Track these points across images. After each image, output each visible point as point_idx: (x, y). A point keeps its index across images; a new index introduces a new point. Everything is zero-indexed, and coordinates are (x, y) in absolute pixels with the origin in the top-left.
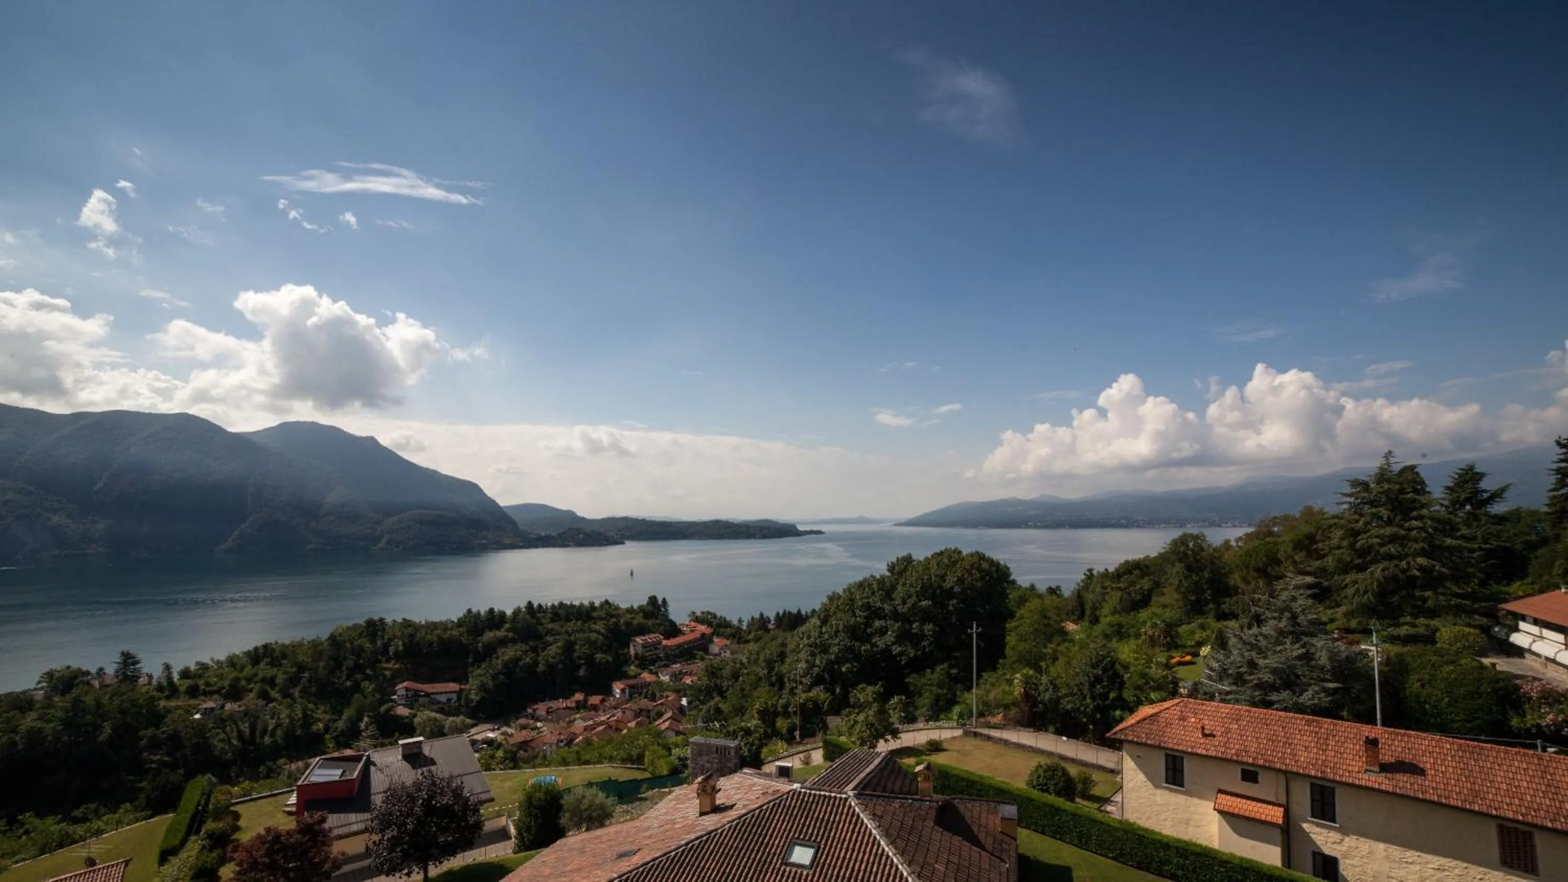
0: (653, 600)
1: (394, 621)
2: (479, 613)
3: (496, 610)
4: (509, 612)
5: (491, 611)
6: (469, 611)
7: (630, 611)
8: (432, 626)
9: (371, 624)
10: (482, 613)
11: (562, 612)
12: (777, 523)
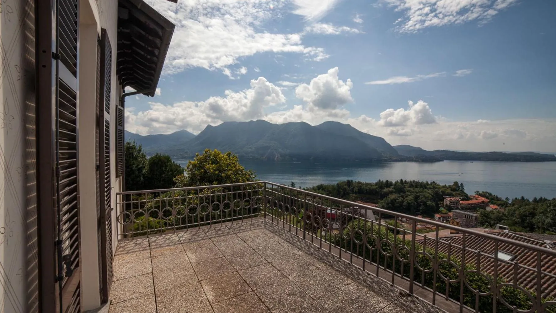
0: (456, 183)
1: (355, 182)
3: (389, 181)
4: (394, 182)
5: (387, 181)
8: (367, 184)
9: (348, 182)
10: (384, 181)
11: (414, 184)
12: (538, 154)
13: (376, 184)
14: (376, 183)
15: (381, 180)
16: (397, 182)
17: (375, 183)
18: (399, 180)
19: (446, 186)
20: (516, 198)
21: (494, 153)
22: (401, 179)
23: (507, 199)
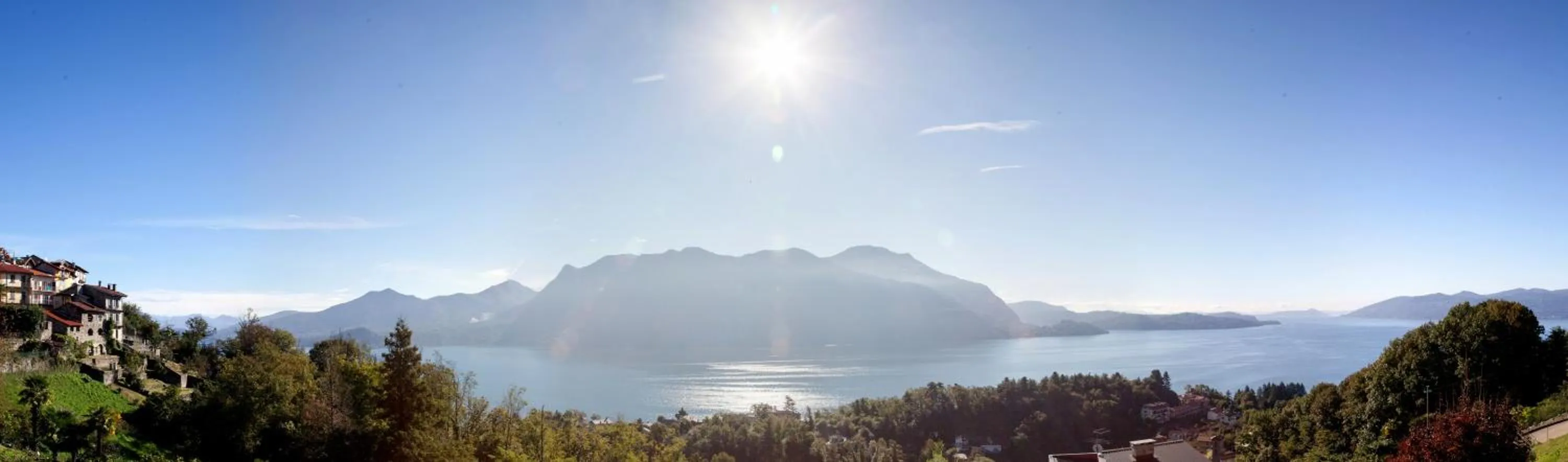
0: (1156, 373)
1: (949, 386)
2: (1014, 380)
3: (1028, 379)
4: (1038, 381)
5: (1024, 379)
6: (1007, 379)
7: (1137, 382)
8: (977, 391)
9: (932, 386)
10: (1017, 381)
11: (1082, 382)
12: (1238, 315)
13: (1001, 389)
14: (999, 386)
15: (1010, 379)
16: (1045, 381)
17: (996, 387)
18: (1049, 375)
19: (1139, 379)
20: (1239, 391)
21: (1187, 314)
22: (1055, 373)
23: (1228, 393)
